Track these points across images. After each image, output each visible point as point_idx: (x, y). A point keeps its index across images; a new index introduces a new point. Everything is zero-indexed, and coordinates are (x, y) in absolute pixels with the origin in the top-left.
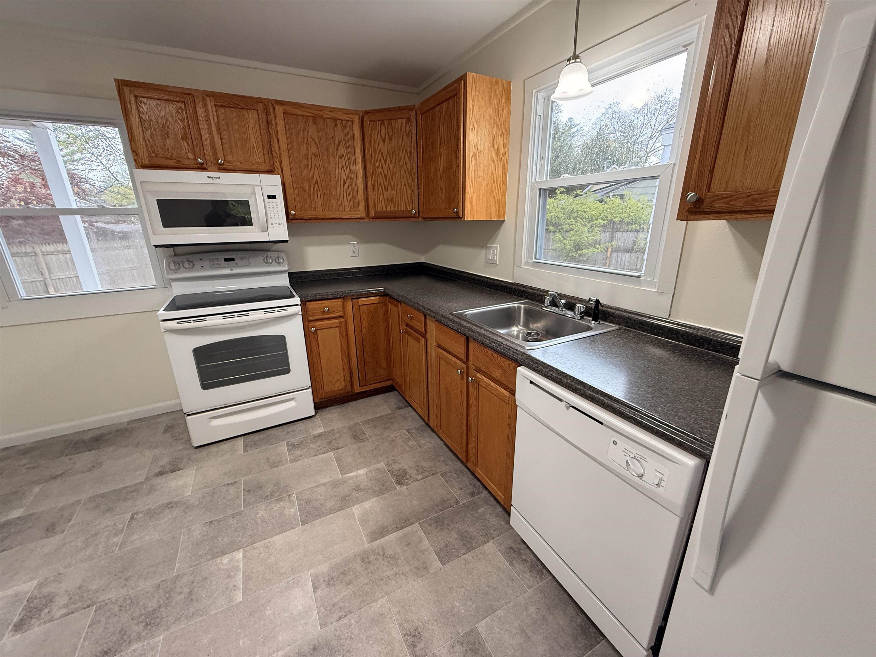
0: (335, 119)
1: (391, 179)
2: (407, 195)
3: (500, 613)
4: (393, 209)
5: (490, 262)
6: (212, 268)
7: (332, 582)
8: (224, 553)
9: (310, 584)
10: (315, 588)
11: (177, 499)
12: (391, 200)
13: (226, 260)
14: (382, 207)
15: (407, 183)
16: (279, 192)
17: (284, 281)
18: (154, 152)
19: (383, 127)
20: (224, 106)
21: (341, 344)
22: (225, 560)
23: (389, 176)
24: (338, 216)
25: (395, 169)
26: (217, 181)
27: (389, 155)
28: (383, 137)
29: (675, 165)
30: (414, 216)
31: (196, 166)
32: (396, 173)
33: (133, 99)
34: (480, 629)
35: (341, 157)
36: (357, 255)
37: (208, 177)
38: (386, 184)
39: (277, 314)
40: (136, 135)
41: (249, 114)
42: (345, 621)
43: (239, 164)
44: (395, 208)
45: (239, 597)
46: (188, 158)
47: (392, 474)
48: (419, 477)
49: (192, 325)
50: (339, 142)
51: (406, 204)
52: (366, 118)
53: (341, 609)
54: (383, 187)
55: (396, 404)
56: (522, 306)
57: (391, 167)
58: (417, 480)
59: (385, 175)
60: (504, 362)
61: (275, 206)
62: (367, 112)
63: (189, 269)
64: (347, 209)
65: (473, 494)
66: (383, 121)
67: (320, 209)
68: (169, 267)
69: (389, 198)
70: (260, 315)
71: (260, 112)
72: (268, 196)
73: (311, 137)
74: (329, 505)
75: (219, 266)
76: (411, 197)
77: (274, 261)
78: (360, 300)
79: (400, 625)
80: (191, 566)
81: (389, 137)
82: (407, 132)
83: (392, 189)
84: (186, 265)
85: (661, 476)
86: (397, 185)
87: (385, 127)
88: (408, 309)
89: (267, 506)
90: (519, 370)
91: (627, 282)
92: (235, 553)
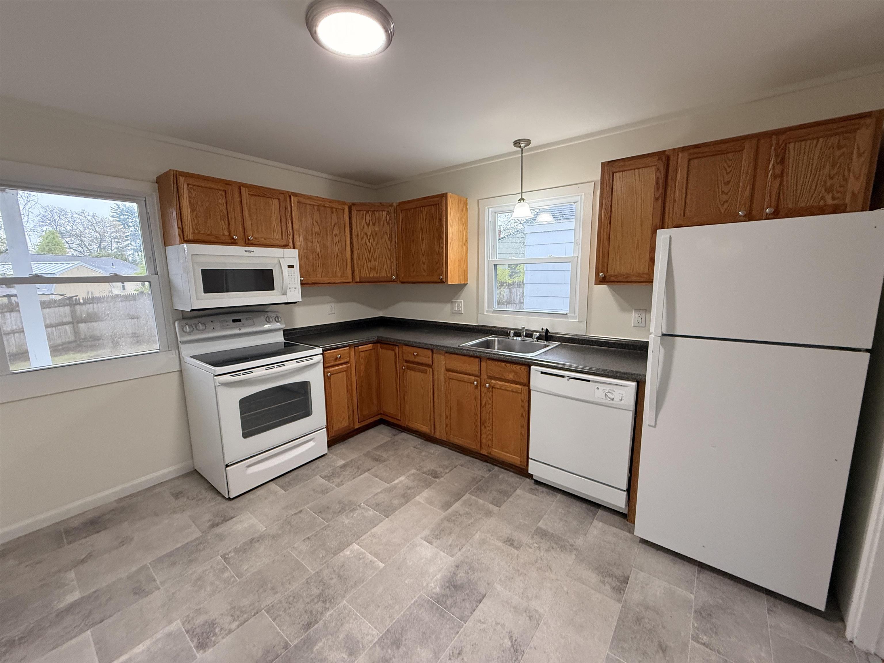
0: (332, 208)
1: (373, 253)
2: (387, 265)
3: (546, 517)
4: (375, 275)
5: (456, 312)
6: (223, 328)
7: (438, 537)
8: (341, 550)
9: (425, 542)
10: (431, 543)
11: (255, 535)
12: (374, 269)
13: (234, 321)
14: (366, 274)
15: (387, 256)
16: (296, 263)
17: (279, 338)
18: (197, 229)
19: (367, 215)
20: (255, 195)
21: (347, 386)
22: (347, 552)
23: (372, 251)
24: (333, 281)
25: (377, 246)
26: (251, 254)
27: (373, 236)
28: (368, 223)
29: (578, 257)
30: (394, 281)
31: (230, 241)
32: (378, 249)
33: (185, 186)
34: (541, 526)
35: (335, 235)
36: (333, 312)
37: (246, 251)
38: (370, 257)
39: (306, 363)
40: (185, 215)
41: (272, 201)
42: (464, 549)
43: (263, 239)
44: (377, 273)
45: (382, 565)
46: (224, 235)
47: (426, 474)
48: (447, 471)
49: (242, 377)
50: (335, 225)
51: (386, 272)
52: (353, 208)
53: (457, 546)
54: (367, 259)
55: (389, 433)
56: (496, 339)
57: (374, 245)
58: (446, 473)
59: (368, 250)
60: (515, 367)
61: (293, 274)
62: (354, 204)
63: (202, 331)
64: (339, 275)
65: (489, 471)
66: (367, 212)
67: (319, 275)
68: (183, 329)
69: (372, 268)
70: (293, 365)
71: (281, 201)
72: (288, 265)
73: (315, 221)
74: (396, 502)
75: (228, 327)
76: (391, 266)
77: (274, 320)
78: (360, 347)
79: (497, 539)
80: (322, 564)
81: (373, 223)
82: (388, 221)
83: (375, 260)
84: (201, 326)
85: (621, 395)
86: (379, 258)
87: (369, 216)
88: (410, 349)
89: (347, 516)
90: (532, 368)
91: (562, 318)
92: (351, 547)
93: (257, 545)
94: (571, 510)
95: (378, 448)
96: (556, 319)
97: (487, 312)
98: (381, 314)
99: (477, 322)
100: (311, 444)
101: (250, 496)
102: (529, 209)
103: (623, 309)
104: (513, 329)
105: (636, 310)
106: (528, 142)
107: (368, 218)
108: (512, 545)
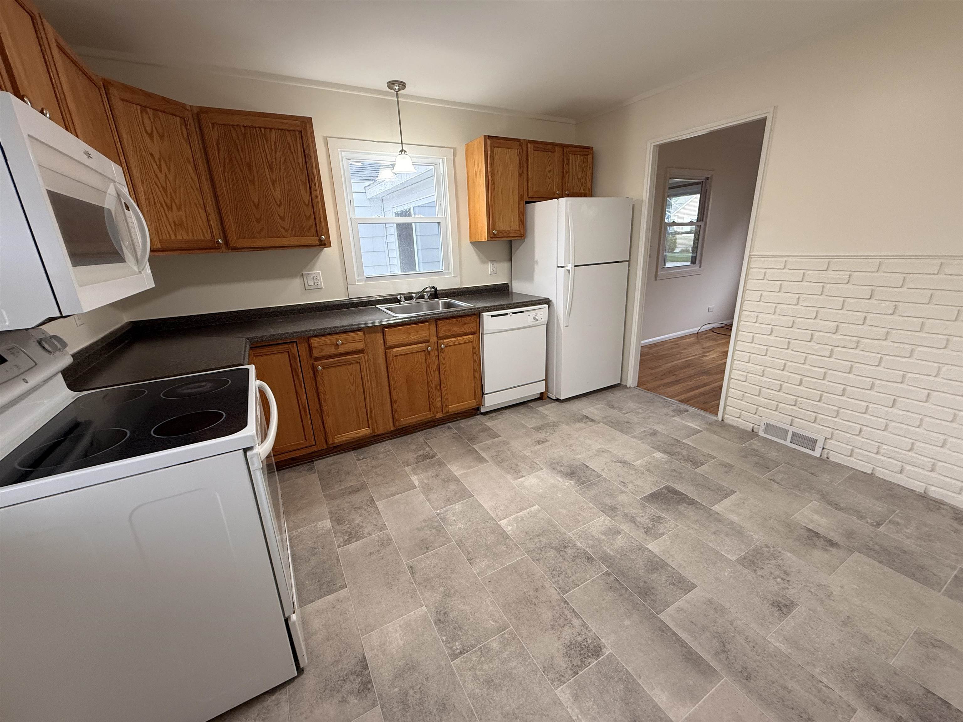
0: (89, 79)
1: (173, 195)
2: (202, 220)
3: (523, 422)
4: (184, 236)
5: (312, 287)
7: (517, 471)
9: (520, 479)
12: (180, 225)
14: (168, 234)
15: (197, 203)
19: (145, 115)
23: (169, 190)
25: (177, 182)
26: (90, 162)
27: (165, 161)
28: (149, 132)
29: (446, 218)
30: (220, 248)
32: (179, 187)
34: (531, 427)
37: (84, 152)
38: (168, 202)
44: (188, 235)
45: (536, 507)
47: (421, 462)
48: (428, 449)
51: (203, 231)
52: (113, 91)
53: (532, 465)
54: (164, 204)
57: (171, 177)
58: (431, 450)
59: (163, 187)
60: (466, 320)
61: (133, 225)
62: (108, 82)
66: (144, 109)
69: (177, 223)
72: (124, 204)
74: (452, 488)
76: (208, 220)
81: (158, 134)
82: (185, 135)
83: (179, 209)
86: (185, 205)
87: (149, 118)
88: (325, 339)
89: (451, 525)
90: (483, 315)
95: (326, 488)
97: (359, 280)
103: (483, 262)
106: (403, 85)
107: (147, 122)
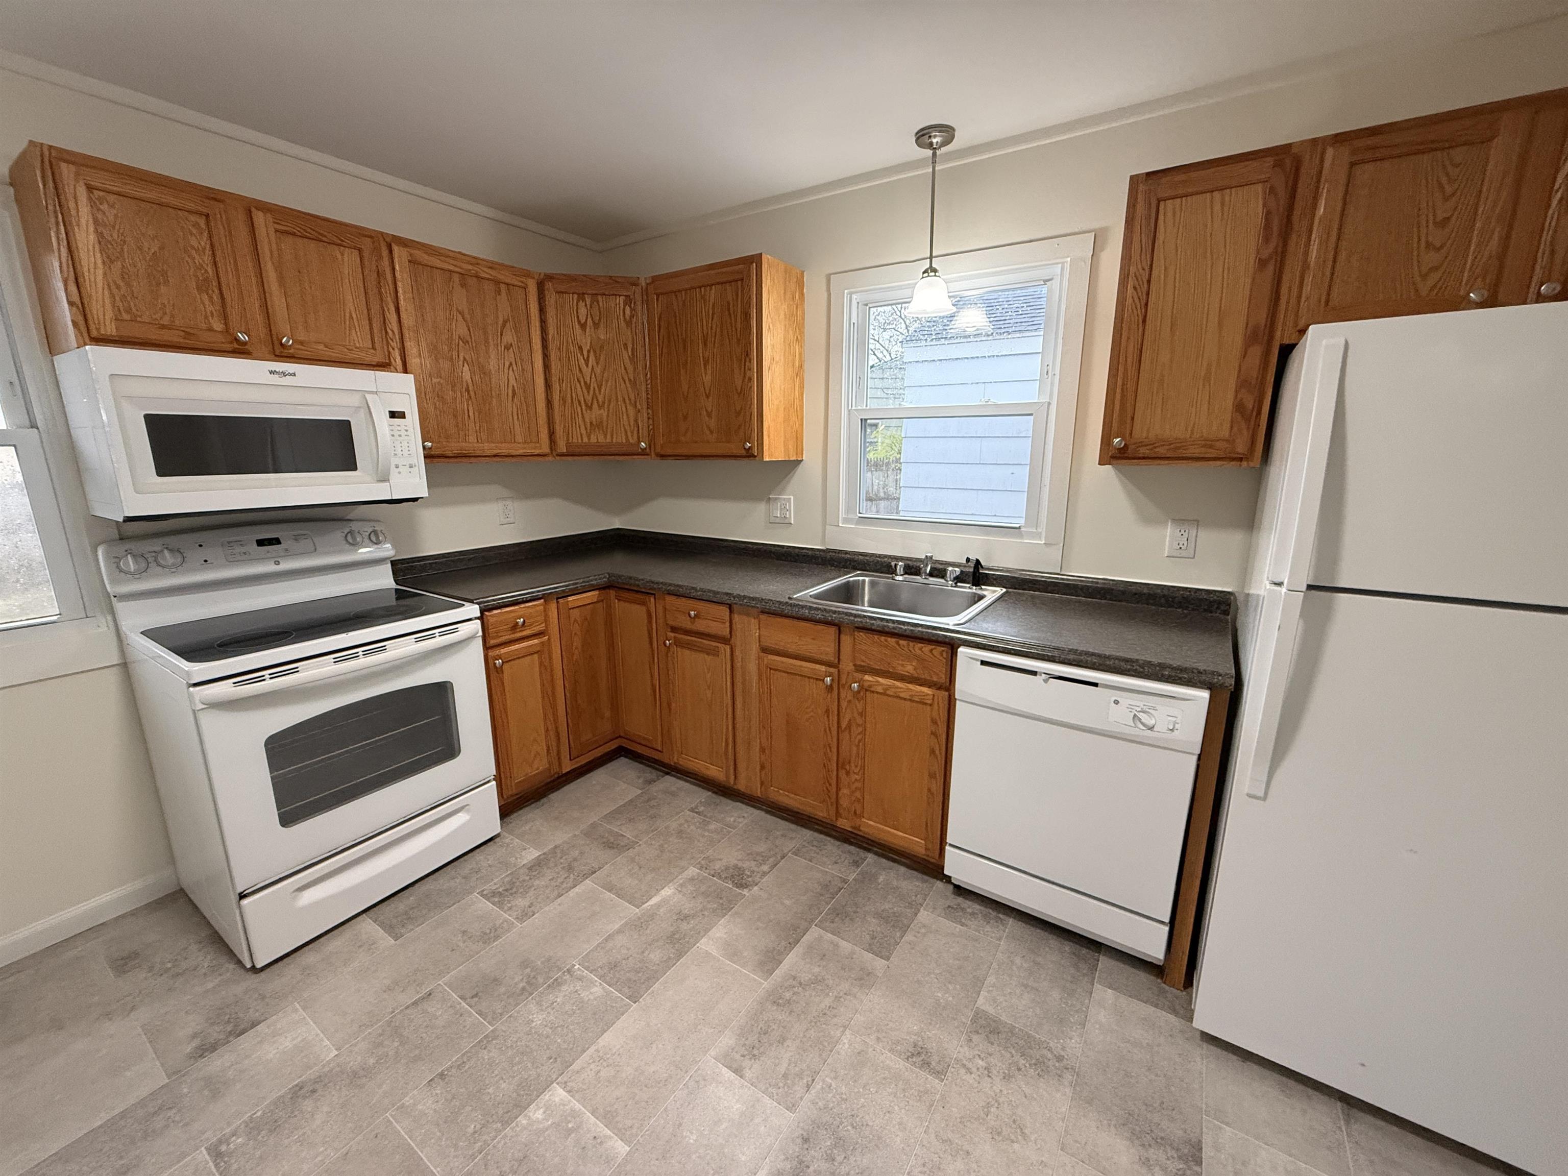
0: (497, 282)
1: (597, 392)
2: (628, 417)
3: (991, 979)
4: (601, 439)
5: (778, 520)
6: (232, 561)
7: (756, 1052)
8: (521, 1107)
9: (725, 1070)
10: (738, 1071)
11: (310, 1074)
12: (598, 426)
13: (261, 543)
14: (580, 436)
15: (627, 399)
16: (410, 406)
17: (383, 579)
18: (129, 311)
19: (581, 304)
20: (294, 234)
21: (543, 685)
22: (536, 1113)
23: (594, 385)
24: (505, 452)
25: (605, 375)
26: (288, 381)
27: (595, 352)
28: (583, 321)
29: (1049, 404)
30: (643, 453)
31: (228, 347)
32: (607, 381)
33: (82, 191)
34: (983, 1008)
35: (508, 347)
36: (511, 520)
37: (271, 372)
38: (589, 398)
39: (439, 641)
40: (85, 269)
41: (342, 255)
42: (818, 1086)
43: (321, 347)
44: (605, 437)
45: (621, 1148)
46: (211, 330)
47: (720, 878)
48: (765, 868)
49: (269, 684)
50: (505, 322)
51: (626, 432)
52: (549, 285)
53: (800, 1075)
54: (583, 403)
55: (639, 778)
56: (867, 579)
58: (764, 874)
59: (585, 383)
60: (921, 649)
61: (403, 433)
62: (550, 277)
63: (173, 569)
64: (519, 438)
65: (856, 864)
66: (581, 296)
67: (472, 438)
68: (118, 567)
69: (595, 423)
70: (408, 647)
71: (366, 254)
72: (390, 412)
73: (457, 310)
74: (655, 956)
75: (244, 557)
76: (636, 421)
77: (367, 541)
78: (570, 599)
79: (891, 1050)
80: (473, 1157)
81: (594, 323)
82: (627, 317)
83: (600, 407)
84: (168, 558)
85: (1174, 719)
86: (610, 401)
87: (586, 305)
88: (682, 603)
89: (539, 1004)
90: (961, 652)
91: (1005, 535)
92: (546, 1096)
93: (308, 1105)
94: (1039, 959)
95: (611, 816)
96: (995, 538)
97: (846, 520)
98: (617, 523)
99: (823, 541)
100: (461, 819)
101: (309, 957)
102: (947, 295)
103: (1147, 520)
104: (901, 559)
105: (1179, 521)
106: (948, 132)
107: (583, 311)
108: (926, 1064)
